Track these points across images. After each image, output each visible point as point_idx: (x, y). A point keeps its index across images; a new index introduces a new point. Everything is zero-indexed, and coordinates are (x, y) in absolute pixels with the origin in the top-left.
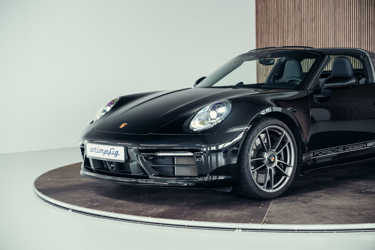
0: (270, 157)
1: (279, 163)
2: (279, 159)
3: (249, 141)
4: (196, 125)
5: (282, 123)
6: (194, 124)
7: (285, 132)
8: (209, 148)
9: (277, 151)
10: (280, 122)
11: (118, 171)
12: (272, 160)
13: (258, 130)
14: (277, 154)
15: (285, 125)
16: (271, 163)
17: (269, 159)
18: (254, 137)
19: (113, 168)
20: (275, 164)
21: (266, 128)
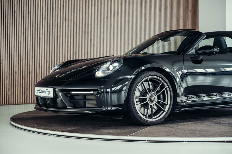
0: (151, 97)
1: (158, 102)
2: (158, 99)
3: (134, 85)
4: (99, 74)
5: (161, 75)
6: (98, 74)
7: (163, 81)
8: (105, 90)
9: (157, 93)
10: (159, 74)
11: (52, 105)
12: (152, 99)
13: (141, 78)
14: (157, 95)
15: (163, 77)
16: (151, 101)
17: (150, 99)
18: (138, 83)
19: (49, 102)
20: (155, 102)
21: (148, 77)
